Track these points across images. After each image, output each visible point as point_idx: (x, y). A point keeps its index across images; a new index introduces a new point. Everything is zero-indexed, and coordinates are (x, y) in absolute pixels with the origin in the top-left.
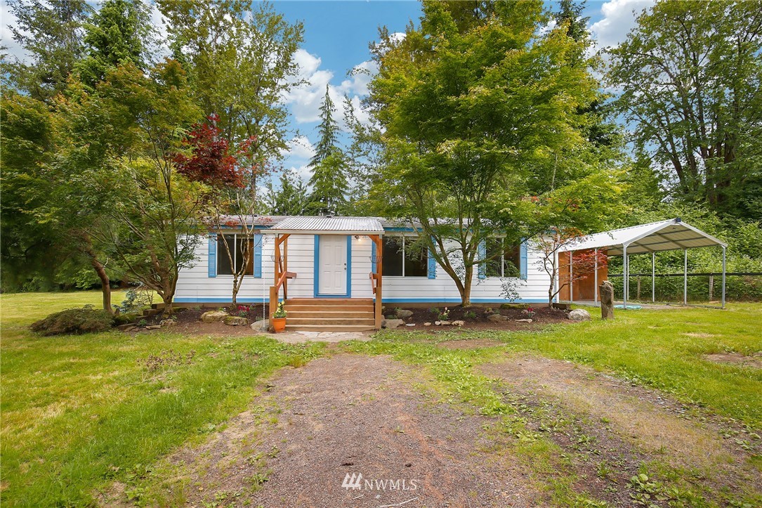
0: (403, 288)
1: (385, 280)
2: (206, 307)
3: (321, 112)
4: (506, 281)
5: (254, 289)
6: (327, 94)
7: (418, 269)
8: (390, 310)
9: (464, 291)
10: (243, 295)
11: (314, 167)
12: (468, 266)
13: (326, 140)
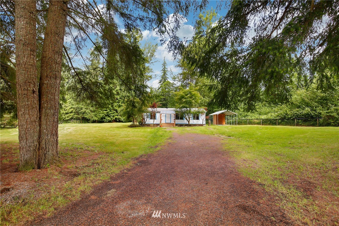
0: (179, 122)
1: (176, 120)
2: (150, 124)
3: (162, 66)
4: (197, 120)
5: (157, 121)
6: (164, 60)
7: (182, 118)
8: (176, 125)
9: (189, 122)
10: (155, 123)
11: (160, 84)
12: (189, 118)
13: (164, 75)
